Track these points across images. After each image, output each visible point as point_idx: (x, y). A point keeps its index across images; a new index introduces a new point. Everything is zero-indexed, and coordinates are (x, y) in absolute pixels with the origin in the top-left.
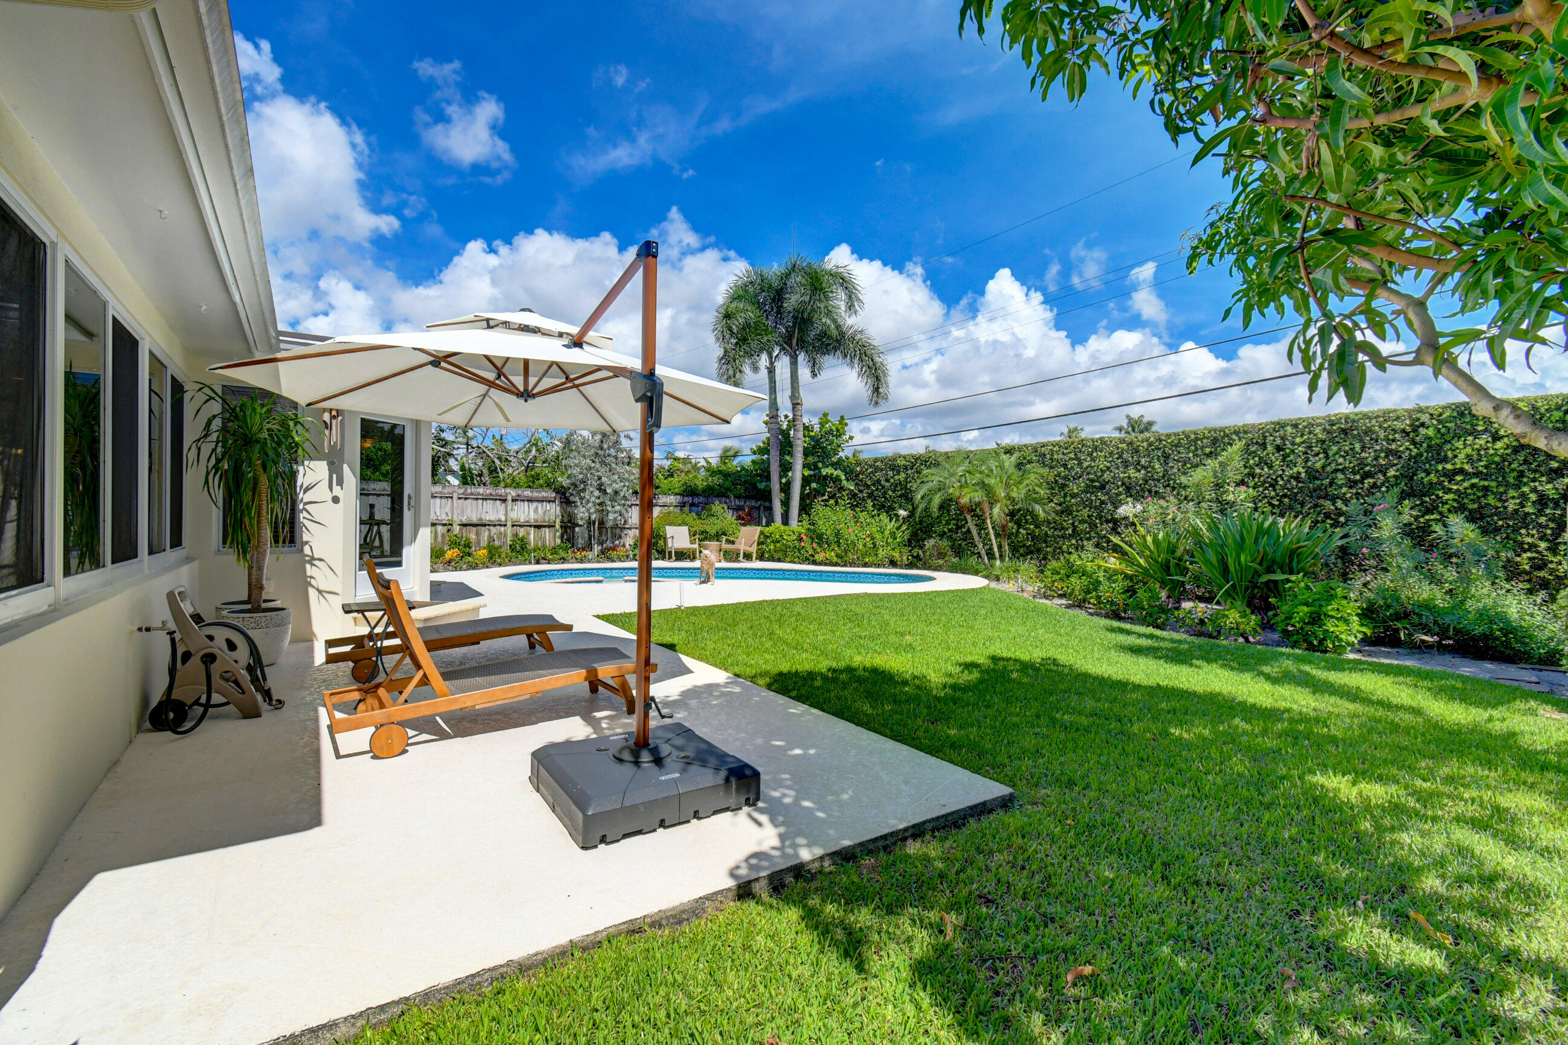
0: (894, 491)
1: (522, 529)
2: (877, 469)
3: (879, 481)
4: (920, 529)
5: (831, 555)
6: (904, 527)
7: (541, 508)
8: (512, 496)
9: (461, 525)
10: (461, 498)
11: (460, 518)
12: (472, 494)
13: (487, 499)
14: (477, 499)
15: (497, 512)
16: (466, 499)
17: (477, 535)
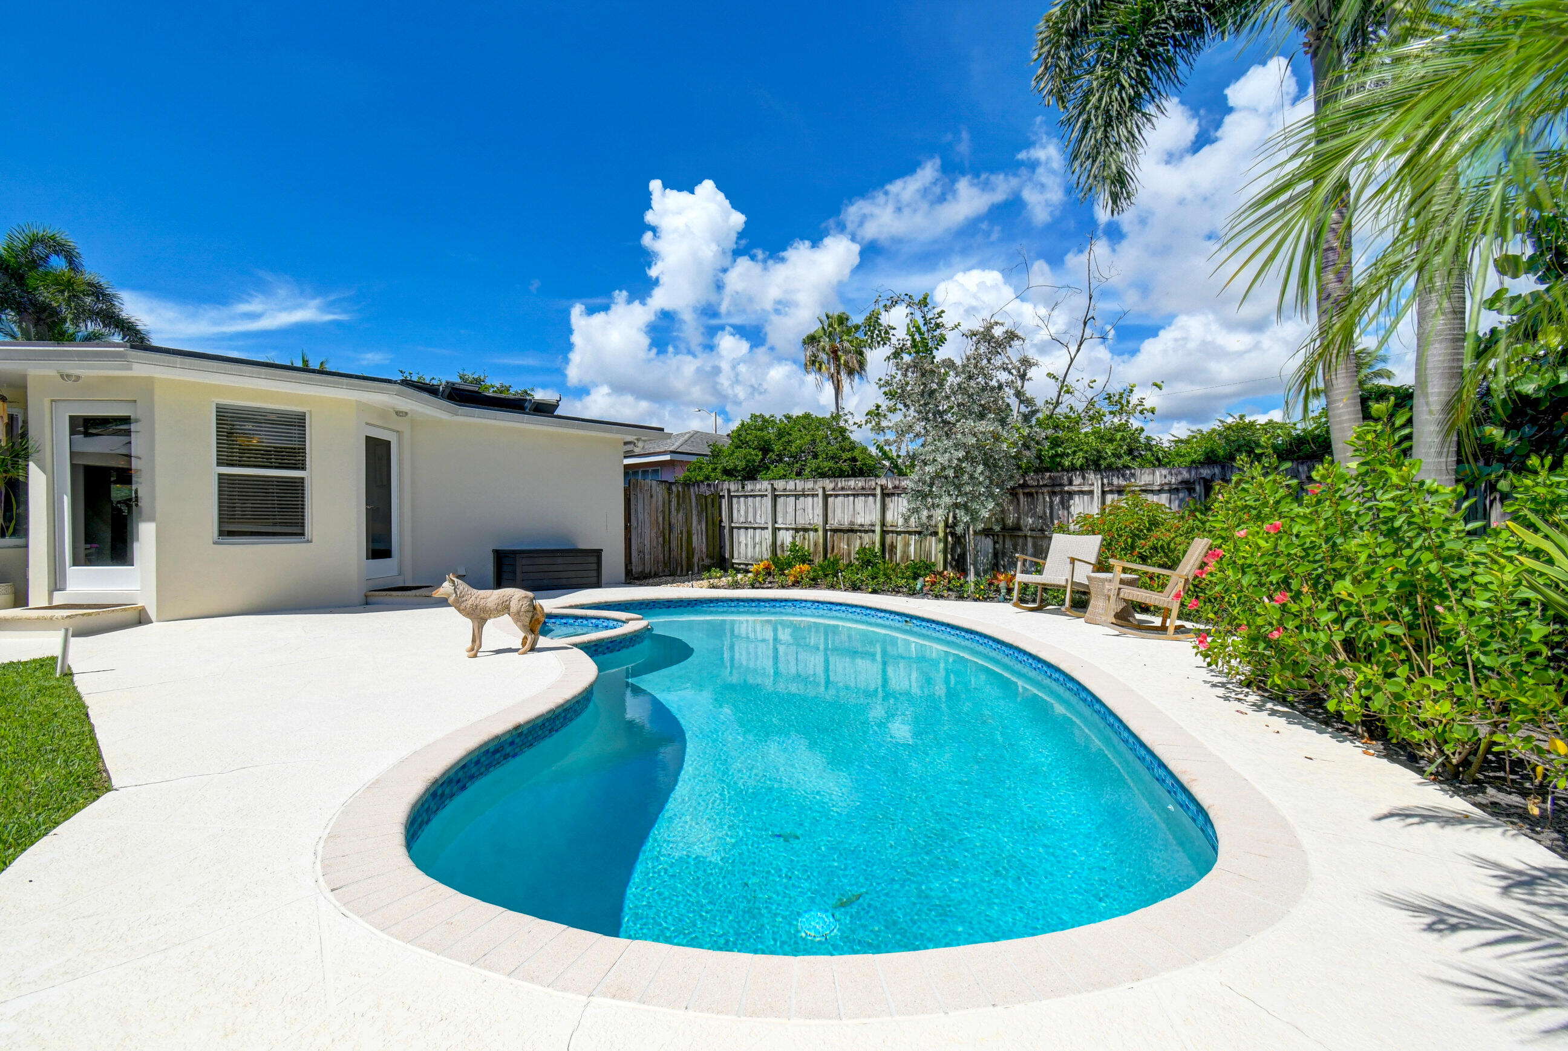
1: (899, 538)
8: (883, 488)
9: (831, 530)
10: (831, 495)
11: (830, 521)
12: (843, 489)
13: (858, 495)
14: (848, 495)
15: (870, 513)
16: (836, 496)
17: (848, 545)
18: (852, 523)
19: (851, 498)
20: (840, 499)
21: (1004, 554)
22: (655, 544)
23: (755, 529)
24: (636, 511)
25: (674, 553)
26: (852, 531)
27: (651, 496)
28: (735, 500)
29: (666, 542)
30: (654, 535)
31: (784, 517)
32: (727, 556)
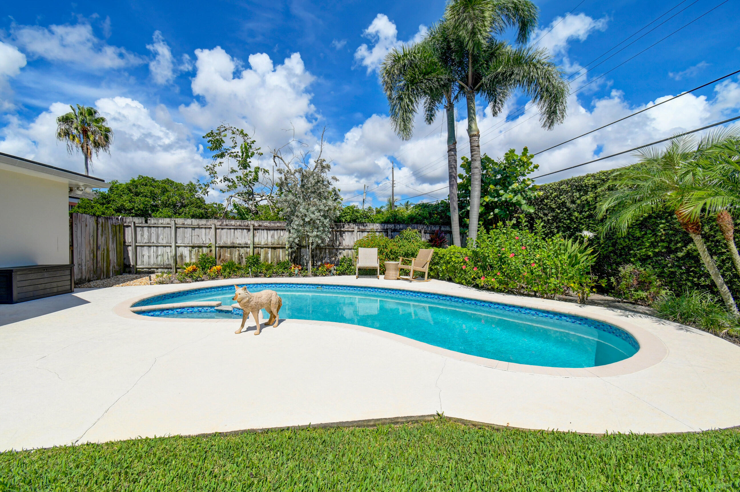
0: (580, 213)
1: (262, 250)
2: (561, 192)
3: (564, 204)
4: (614, 252)
5: (493, 281)
6: (590, 250)
7: (276, 234)
8: (254, 226)
9: (219, 247)
10: (219, 228)
11: (218, 242)
12: (227, 225)
13: (237, 229)
14: (230, 229)
15: (245, 238)
16: (222, 229)
17: (230, 254)
18: (233, 243)
19: (233, 230)
20: (225, 230)
21: (316, 256)
22: (88, 258)
23: (157, 246)
24: (77, 237)
25: (100, 264)
26: (233, 247)
27: (86, 226)
28: (138, 229)
29: (95, 258)
30: (87, 252)
31: (183, 240)
32: (132, 263)
